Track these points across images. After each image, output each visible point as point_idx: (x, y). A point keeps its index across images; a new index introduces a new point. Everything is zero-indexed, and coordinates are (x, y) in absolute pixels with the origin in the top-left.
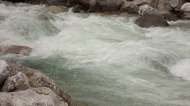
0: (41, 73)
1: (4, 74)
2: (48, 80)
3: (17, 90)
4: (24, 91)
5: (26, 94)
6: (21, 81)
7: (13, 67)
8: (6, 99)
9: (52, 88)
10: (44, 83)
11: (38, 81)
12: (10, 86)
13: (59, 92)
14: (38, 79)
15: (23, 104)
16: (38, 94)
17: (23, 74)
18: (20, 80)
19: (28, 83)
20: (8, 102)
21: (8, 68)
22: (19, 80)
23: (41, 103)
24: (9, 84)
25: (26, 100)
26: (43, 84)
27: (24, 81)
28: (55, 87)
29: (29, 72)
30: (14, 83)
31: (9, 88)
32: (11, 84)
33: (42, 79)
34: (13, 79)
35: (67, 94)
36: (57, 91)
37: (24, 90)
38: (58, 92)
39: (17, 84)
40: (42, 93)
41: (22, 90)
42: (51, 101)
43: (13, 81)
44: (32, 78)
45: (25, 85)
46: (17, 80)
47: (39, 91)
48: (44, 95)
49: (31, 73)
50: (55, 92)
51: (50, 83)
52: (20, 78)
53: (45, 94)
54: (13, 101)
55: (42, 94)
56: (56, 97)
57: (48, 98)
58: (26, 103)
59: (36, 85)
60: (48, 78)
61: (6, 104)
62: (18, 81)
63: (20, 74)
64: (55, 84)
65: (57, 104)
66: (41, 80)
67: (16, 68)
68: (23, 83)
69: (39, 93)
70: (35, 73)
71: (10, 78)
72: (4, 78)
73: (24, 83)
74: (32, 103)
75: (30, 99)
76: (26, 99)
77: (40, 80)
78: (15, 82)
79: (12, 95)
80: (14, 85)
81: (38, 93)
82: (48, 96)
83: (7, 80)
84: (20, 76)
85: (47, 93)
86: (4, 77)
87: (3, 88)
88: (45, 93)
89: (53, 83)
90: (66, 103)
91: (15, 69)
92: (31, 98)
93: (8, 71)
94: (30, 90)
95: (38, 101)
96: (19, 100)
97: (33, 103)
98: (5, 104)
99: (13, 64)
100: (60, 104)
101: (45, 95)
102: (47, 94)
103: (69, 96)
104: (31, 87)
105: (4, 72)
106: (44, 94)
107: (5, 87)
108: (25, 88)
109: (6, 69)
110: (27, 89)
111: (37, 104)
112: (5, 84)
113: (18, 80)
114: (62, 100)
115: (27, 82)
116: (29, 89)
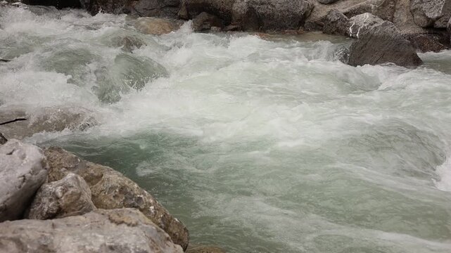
0: (119, 176)
1: (34, 176)
2: (135, 192)
3: (65, 214)
4: (81, 217)
5: (84, 224)
6: (73, 194)
7: (55, 159)
8: (39, 235)
9: (145, 211)
10: (126, 198)
11: (113, 193)
12: (47, 205)
13: (162, 219)
14: (112, 188)
15: (79, 247)
16: (114, 225)
17: (79, 177)
18: (71, 190)
19: (90, 197)
20: (43, 242)
21: (43, 164)
22: (70, 192)
23: (121, 246)
24: (45, 200)
25: (85, 239)
26: (124, 201)
27: (80, 194)
28: (152, 207)
29: (92, 172)
30: (58, 198)
31: (46, 210)
32: (51, 200)
33: (123, 190)
34: (55, 188)
35: (179, 225)
36: (158, 218)
37: (81, 214)
38: (159, 221)
39: (64, 201)
40: (122, 222)
41: (75, 215)
42: (144, 241)
43: (54, 193)
44: (99, 186)
45: (83, 203)
46: (64, 191)
47: (116, 218)
48: (126, 227)
49: (96, 174)
50: (154, 218)
51: (140, 198)
52: (70, 187)
53: (129, 225)
54: (56, 240)
55: (123, 225)
56: (155, 232)
57: (135, 234)
58: (84, 246)
59: (109, 202)
60: (136, 186)
61: (39, 248)
62: (66, 194)
63: (72, 178)
64: (151, 201)
65: (157, 249)
66: (120, 191)
67: (62, 161)
68: (79, 198)
69: (116, 223)
70: (106, 176)
71: (49, 187)
72: (34, 187)
73: (81, 198)
74: (99, 246)
75: (95, 236)
76: (84, 235)
77: (117, 190)
78: (60, 194)
79: (54, 226)
80: (58, 203)
81: (112, 221)
82: (135, 230)
83: (41, 191)
84: (71, 183)
85: (133, 223)
86: (36, 184)
87: (32, 210)
88: (129, 222)
89: (149, 198)
90: (178, 246)
91: (60, 166)
92: (97, 235)
93: (43, 171)
94: (94, 215)
95: (113, 242)
96: (68, 239)
97: (102, 246)
98: (35, 249)
99: (55, 152)
100: (164, 247)
101: (130, 228)
102: (133, 226)
103: (185, 229)
104: (98, 208)
105: (34, 171)
106: (126, 223)
107: (36, 208)
108: (82, 209)
109: (38, 166)
110: (89, 211)
111: (111, 248)
112: (37, 200)
113: (66, 191)
114: (168, 239)
115: (87, 197)
116: (91, 213)
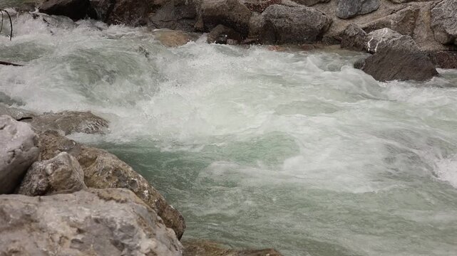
0: (113, 158)
1: (24, 152)
2: (130, 175)
3: (54, 192)
4: (71, 195)
5: (72, 199)
6: (63, 171)
7: (50, 142)
8: (23, 205)
9: (139, 194)
10: (119, 180)
11: (106, 175)
12: (36, 181)
13: (156, 203)
14: (105, 170)
15: (63, 217)
16: (102, 201)
17: (71, 157)
18: (61, 168)
19: (83, 178)
20: (26, 212)
21: (35, 141)
22: (60, 169)
23: (107, 219)
24: (35, 177)
25: (70, 211)
26: (117, 182)
27: (71, 172)
28: (146, 191)
29: (86, 154)
30: (47, 175)
31: (35, 187)
32: (40, 177)
33: (116, 171)
34: (45, 165)
35: (175, 212)
36: (152, 203)
37: (71, 192)
38: (153, 205)
39: (53, 179)
40: (111, 199)
41: (64, 193)
42: (131, 216)
43: (44, 170)
44: (93, 168)
45: (74, 182)
46: (54, 168)
47: (105, 194)
48: (114, 203)
49: (90, 157)
50: (148, 201)
51: (134, 182)
52: (61, 164)
53: (118, 201)
54: (40, 210)
55: (112, 201)
56: (146, 212)
57: (123, 209)
58: (68, 217)
59: (102, 184)
60: (131, 169)
61: (22, 218)
62: (56, 171)
63: (64, 156)
64: (146, 185)
65: (145, 225)
66: (113, 173)
67: (57, 144)
68: (69, 176)
69: (105, 199)
70: (101, 157)
71: (40, 165)
72: (25, 164)
73: (72, 177)
74: (84, 217)
75: (81, 209)
76: (70, 208)
77: (110, 172)
78: (50, 171)
79: (40, 200)
80: (48, 180)
81: (101, 197)
82: (124, 206)
83: (32, 169)
84: (62, 160)
85: (122, 199)
86: (26, 161)
87: (21, 187)
88: (118, 198)
89: (143, 182)
90: (170, 230)
91: (55, 148)
92: (83, 208)
93: (34, 148)
94: (85, 194)
95: (99, 215)
96: (52, 210)
97: (87, 218)
98: (18, 218)
99: (51, 136)
100: (155, 228)
101: (119, 204)
102: (122, 202)
103: (181, 217)
104: (88, 187)
105: (24, 147)
106: (115, 200)
107: (26, 185)
108: (72, 187)
109: (29, 142)
110: (78, 190)
111: (97, 221)
112: (27, 178)
113: (56, 168)
114: (160, 221)
115: (79, 175)
116: (82, 192)
